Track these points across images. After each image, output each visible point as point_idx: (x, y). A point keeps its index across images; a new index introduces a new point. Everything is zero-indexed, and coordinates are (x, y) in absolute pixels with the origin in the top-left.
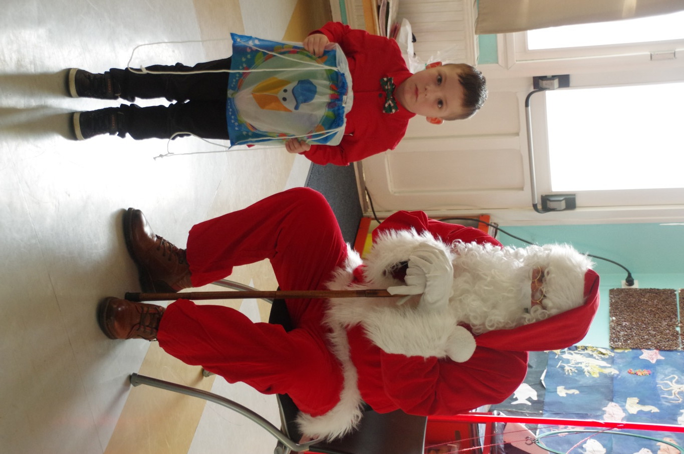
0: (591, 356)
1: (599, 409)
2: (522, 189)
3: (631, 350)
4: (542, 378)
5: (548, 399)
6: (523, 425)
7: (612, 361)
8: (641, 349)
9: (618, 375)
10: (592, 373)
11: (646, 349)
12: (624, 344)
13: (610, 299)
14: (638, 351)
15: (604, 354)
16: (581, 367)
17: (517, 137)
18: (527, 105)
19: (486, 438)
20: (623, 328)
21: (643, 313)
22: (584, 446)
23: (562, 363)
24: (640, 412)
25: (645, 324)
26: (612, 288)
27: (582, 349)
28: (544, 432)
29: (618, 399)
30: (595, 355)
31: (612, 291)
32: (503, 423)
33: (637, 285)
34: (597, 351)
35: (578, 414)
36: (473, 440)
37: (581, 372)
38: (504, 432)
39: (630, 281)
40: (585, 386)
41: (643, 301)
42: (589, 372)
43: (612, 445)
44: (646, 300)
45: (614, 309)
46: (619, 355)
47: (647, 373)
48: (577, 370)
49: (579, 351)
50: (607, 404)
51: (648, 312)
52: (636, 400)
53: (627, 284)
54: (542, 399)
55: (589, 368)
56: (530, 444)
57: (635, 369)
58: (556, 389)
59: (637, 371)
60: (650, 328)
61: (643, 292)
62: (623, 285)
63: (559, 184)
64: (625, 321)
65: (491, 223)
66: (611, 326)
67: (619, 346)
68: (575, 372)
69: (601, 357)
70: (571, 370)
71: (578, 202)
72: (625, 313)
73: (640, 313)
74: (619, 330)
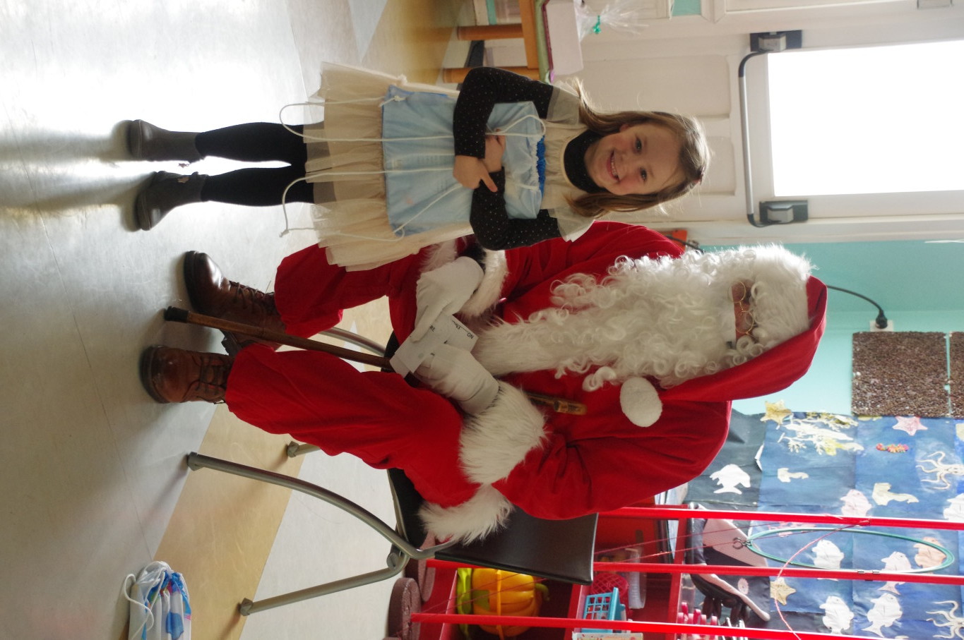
0: (826, 426)
1: (835, 499)
2: (732, 193)
3: (881, 418)
4: (758, 457)
5: (764, 485)
6: (730, 522)
7: (854, 432)
8: (895, 416)
9: (863, 452)
10: (827, 450)
11: (902, 416)
12: (872, 409)
13: (854, 348)
14: (892, 419)
15: (843, 424)
16: (812, 442)
17: (726, 121)
18: (741, 74)
19: (678, 540)
20: (871, 388)
21: (900, 365)
22: (814, 549)
23: (785, 436)
24: (892, 503)
25: (902, 381)
26: (856, 331)
27: (813, 417)
28: (759, 532)
29: (862, 485)
30: (831, 425)
31: (856, 336)
32: (702, 519)
33: (891, 328)
34: (835, 419)
35: (806, 506)
36: (661, 543)
37: (811, 448)
38: (704, 531)
39: (882, 322)
40: (816, 468)
41: (900, 349)
42: (822, 448)
43: (852, 547)
44: (903, 347)
45: (860, 360)
46: (864, 424)
47: (903, 449)
48: (805, 445)
49: (809, 419)
50: (847, 492)
51: (905, 364)
52: (887, 486)
53: (878, 325)
54: (756, 486)
55: (822, 443)
56: (739, 548)
57: (887, 444)
58: (777, 472)
59: (889, 446)
60: (908, 387)
61: (900, 337)
62: (872, 327)
63: (785, 186)
64: (873, 378)
65: (689, 241)
66: (854, 384)
67: (865, 412)
68: (802, 449)
69: (840, 427)
70: (797, 445)
71: (812, 211)
72: (874, 366)
73: (896, 366)
74: (865, 390)
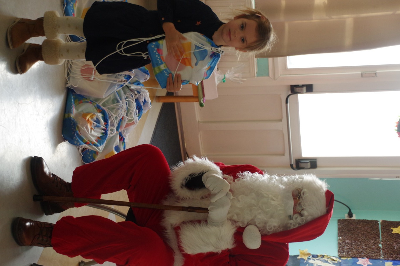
0: (326, 262)
2: (283, 155)
3: (351, 258)
7: (339, 265)
8: (357, 258)
11: (361, 258)
12: (347, 254)
13: (338, 226)
14: (356, 259)
15: (334, 261)
17: (280, 123)
18: (287, 102)
20: (346, 244)
21: (359, 235)
23: (308, 265)
25: (360, 242)
26: (339, 219)
27: (321, 257)
30: (329, 261)
31: (339, 221)
33: (354, 217)
34: (331, 258)
39: (350, 214)
41: (359, 227)
45: (341, 232)
46: (344, 261)
49: (319, 258)
51: (361, 234)
53: (349, 216)
60: (363, 245)
61: (359, 222)
62: (346, 217)
63: (307, 152)
64: (347, 240)
66: (339, 243)
67: (344, 255)
71: (318, 164)
72: (348, 235)
73: (357, 235)
74: (344, 245)
